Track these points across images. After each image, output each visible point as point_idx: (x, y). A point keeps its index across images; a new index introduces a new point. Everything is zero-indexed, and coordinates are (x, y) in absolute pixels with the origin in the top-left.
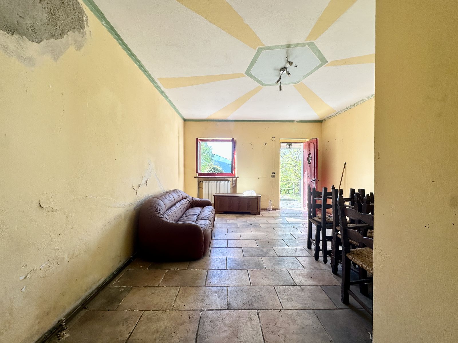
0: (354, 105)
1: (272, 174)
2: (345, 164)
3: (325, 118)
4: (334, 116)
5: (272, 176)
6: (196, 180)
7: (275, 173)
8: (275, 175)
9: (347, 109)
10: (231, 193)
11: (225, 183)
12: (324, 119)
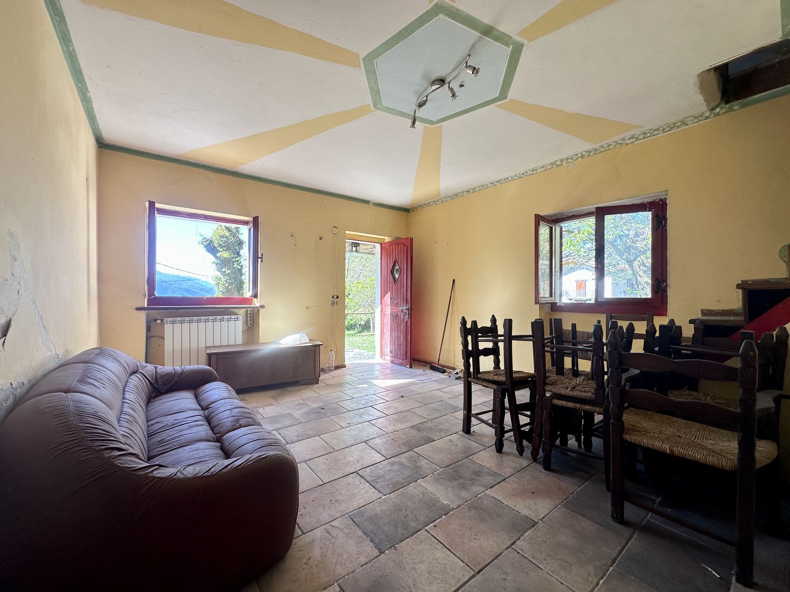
0: (468, 191)
1: (332, 299)
2: (454, 281)
3: (415, 206)
4: (432, 204)
5: (333, 303)
6: (143, 315)
7: (338, 297)
8: (337, 300)
9: (455, 197)
10: (243, 345)
11: (229, 320)
12: (414, 208)
